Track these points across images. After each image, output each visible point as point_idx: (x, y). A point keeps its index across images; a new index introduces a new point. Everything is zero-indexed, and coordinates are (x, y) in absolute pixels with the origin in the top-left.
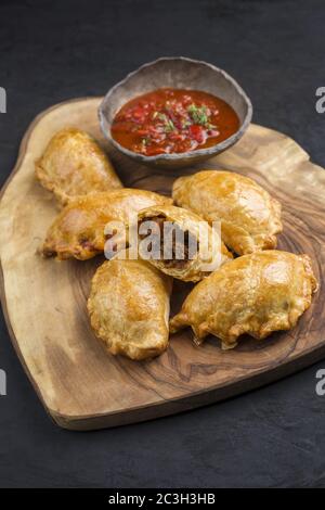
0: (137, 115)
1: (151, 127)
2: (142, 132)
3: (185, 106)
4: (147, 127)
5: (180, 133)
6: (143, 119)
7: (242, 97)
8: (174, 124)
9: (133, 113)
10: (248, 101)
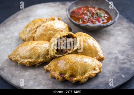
0: (79, 11)
1: (84, 16)
2: (80, 17)
3: (95, 11)
4: (82, 15)
5: (93, 19)
6: (81, 13)
7: (115, 10)
8: (91, 15)
9: (78, 10)
10: (118, 12)
